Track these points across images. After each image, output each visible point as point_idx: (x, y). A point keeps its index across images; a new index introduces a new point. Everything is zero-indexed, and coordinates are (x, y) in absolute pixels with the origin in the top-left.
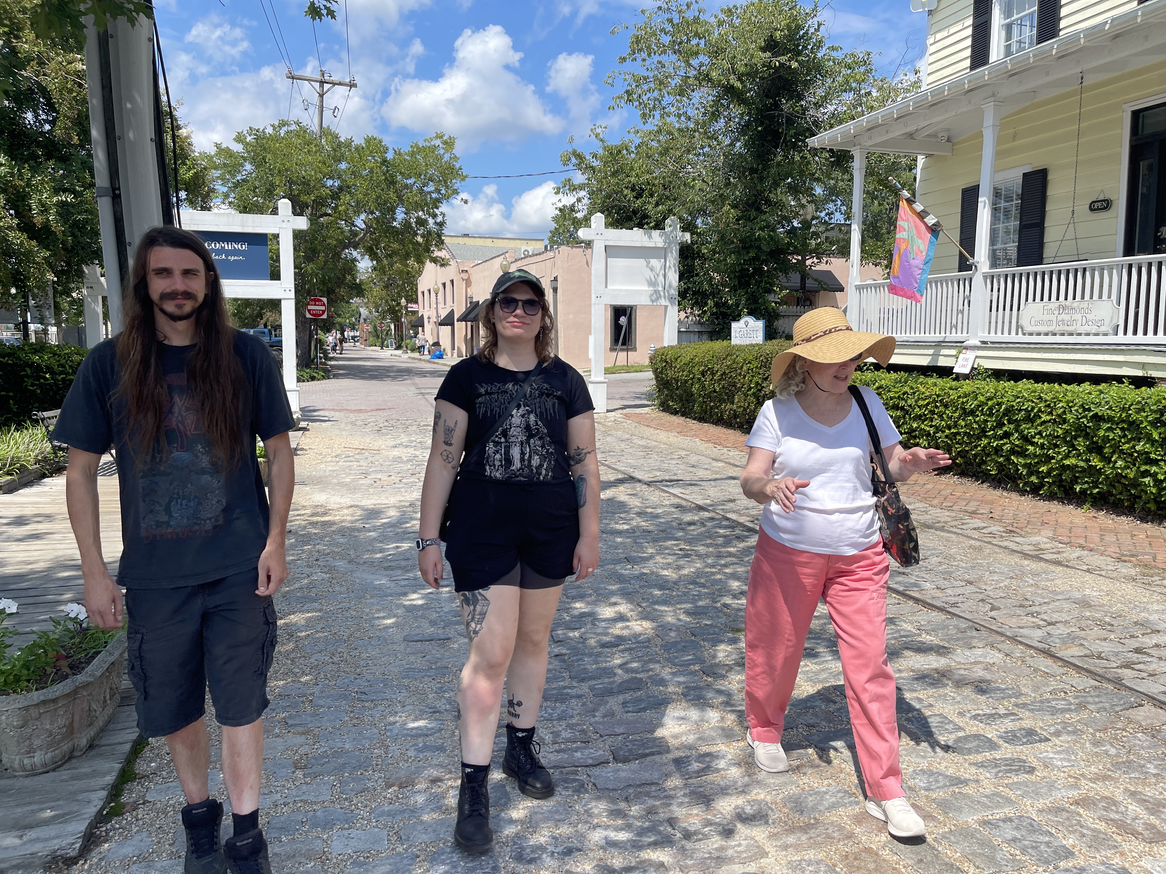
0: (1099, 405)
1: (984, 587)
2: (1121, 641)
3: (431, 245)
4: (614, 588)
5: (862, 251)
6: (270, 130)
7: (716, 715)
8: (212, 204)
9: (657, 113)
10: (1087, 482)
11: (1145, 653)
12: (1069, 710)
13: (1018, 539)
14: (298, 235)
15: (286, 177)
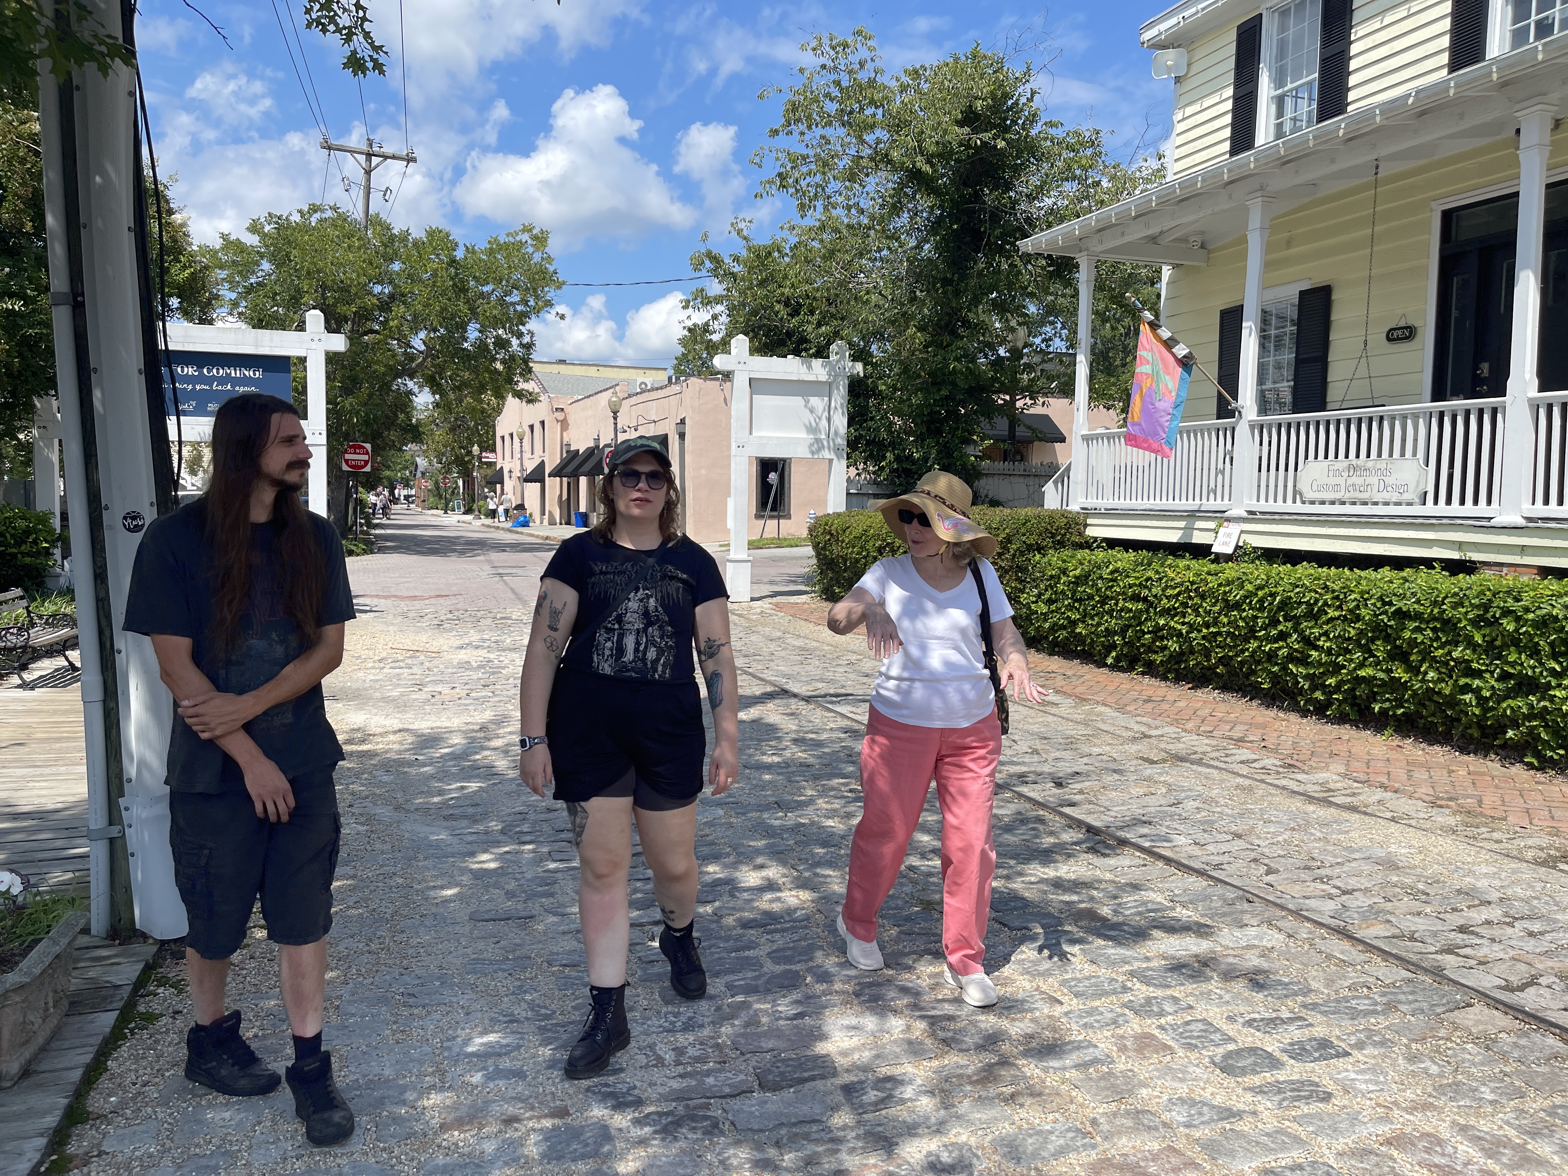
0: (1403, 597)
1: (1257, 842)
2: (1440, 916)
3: (515, 375)
4: (760, 844)
5: (1090, 390)
6: (296, 218)
7: (900, 1022)
8: (215, 316)
9: (819, 204)
10: (1388, 700)
11: (1472, 933)
12: (1375, 1012)
13: (1300, 777)
14: (332, 358)
15: (318, 281)
